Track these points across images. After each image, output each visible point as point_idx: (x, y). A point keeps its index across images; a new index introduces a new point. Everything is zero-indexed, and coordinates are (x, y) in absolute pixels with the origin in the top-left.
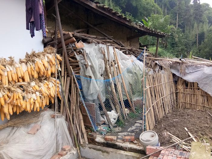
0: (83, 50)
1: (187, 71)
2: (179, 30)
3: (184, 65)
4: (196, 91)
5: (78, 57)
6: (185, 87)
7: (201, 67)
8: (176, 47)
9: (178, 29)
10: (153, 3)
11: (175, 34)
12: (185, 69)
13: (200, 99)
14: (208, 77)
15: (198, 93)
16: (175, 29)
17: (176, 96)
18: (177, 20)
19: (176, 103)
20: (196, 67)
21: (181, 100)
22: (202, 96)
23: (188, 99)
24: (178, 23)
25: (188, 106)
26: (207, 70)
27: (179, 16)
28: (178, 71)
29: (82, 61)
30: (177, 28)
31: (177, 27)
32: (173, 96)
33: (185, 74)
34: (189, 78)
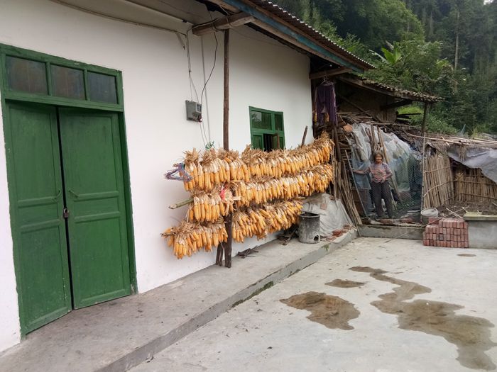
0: (353, 133)
1: (468, 155)
2: (460, 71)
3: (465, 148)
4: (480, 179)
5: (350, 141)
6: (465, 174)
7: (485, 150)
8: (454, 105)
9: (458, 68)
10: (403, 9)
11: (452, 80)
12: (465, 153)
13: (485, 189)
14: (494, 161)
15: (482, 181)
16: (452, 69)
17: (454, 186)
18: (457, 49)
19: (453, 194)
20: (481, 150)
21: (461, 191)
22: (487, 185)
23: (469, 190)
24: (459, 54)
25: (470, 198)
26: (493, 154)
27: (459, 41)
28: (457, 154)
29: (354, 145)
30: (456, 66)
31: (456, 63)
32: (450, 185)
33: (466, 159)
34: (471, 163)
